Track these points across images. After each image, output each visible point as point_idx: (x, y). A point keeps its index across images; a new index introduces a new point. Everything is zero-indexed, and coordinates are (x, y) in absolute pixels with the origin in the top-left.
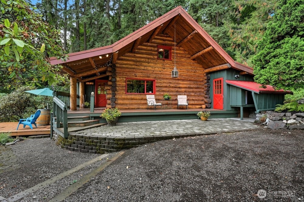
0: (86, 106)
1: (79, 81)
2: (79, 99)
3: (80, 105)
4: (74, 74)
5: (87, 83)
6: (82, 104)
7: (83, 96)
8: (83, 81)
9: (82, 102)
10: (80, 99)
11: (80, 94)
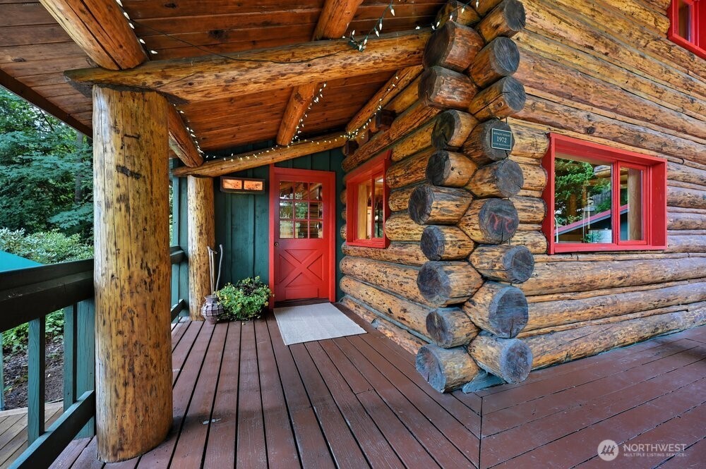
0: (225, 310)
1: (181, 171)
2: (183, 267)
3: (193, 303)
4: (145, 60)
5: (230, 184)
6: (203, 302)
7: (211, 254)
8: (207, 171)
9: (206, 291)
10: (193, 268)
11: (194, 244)
